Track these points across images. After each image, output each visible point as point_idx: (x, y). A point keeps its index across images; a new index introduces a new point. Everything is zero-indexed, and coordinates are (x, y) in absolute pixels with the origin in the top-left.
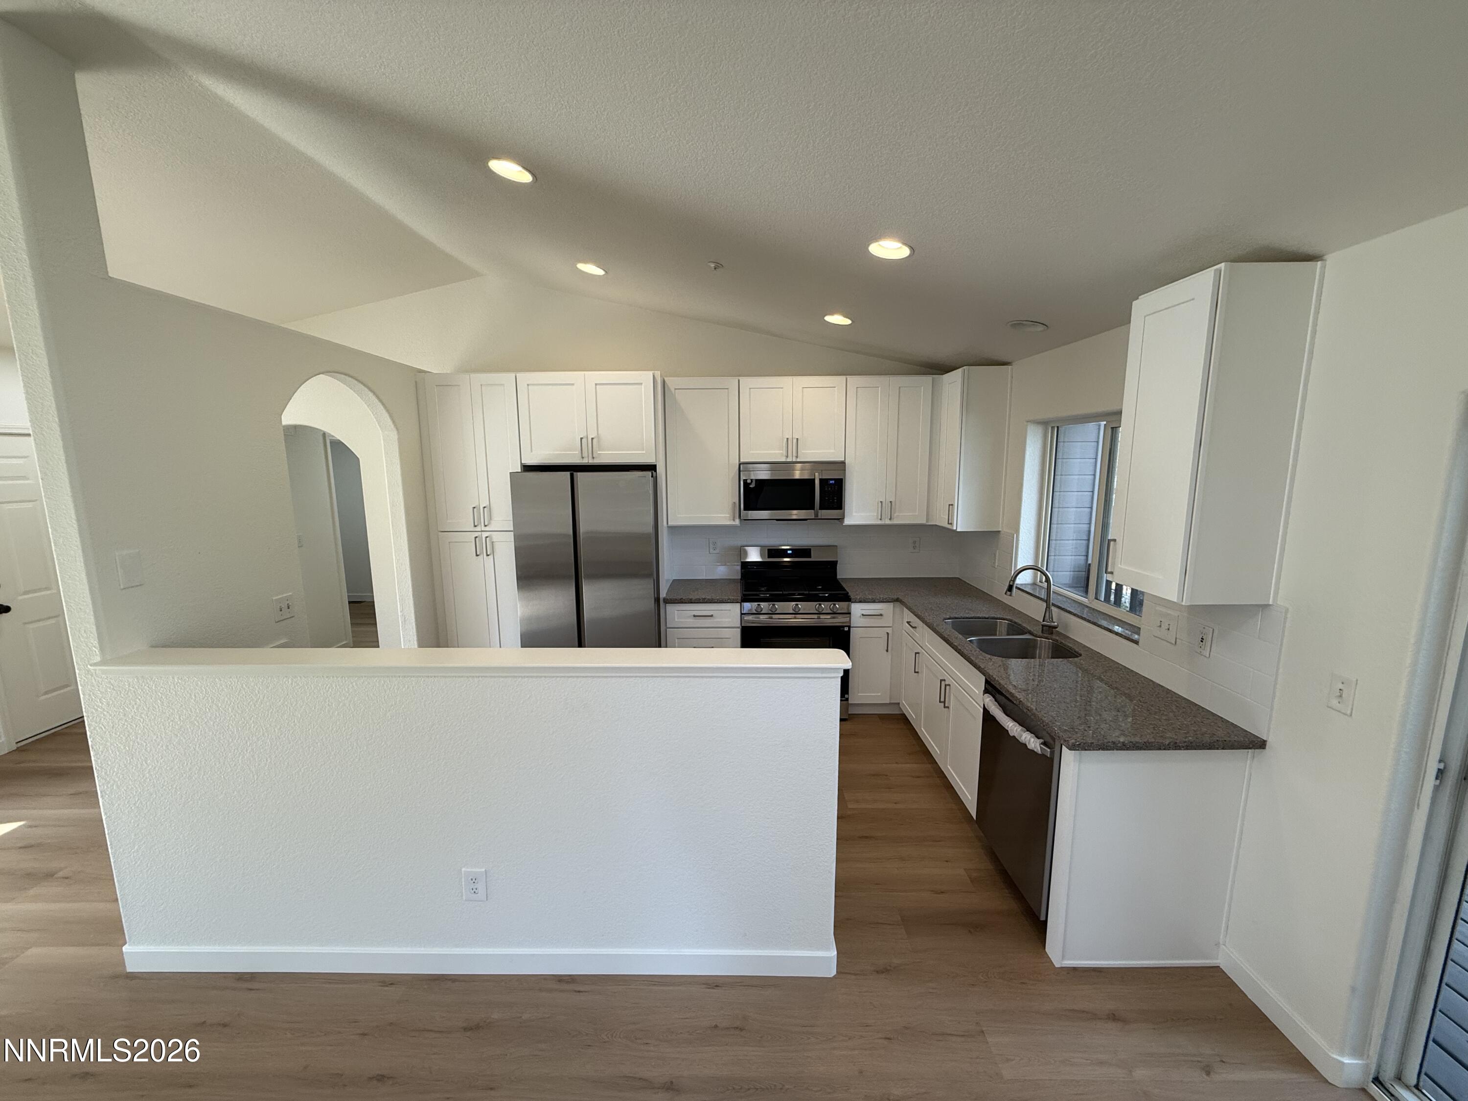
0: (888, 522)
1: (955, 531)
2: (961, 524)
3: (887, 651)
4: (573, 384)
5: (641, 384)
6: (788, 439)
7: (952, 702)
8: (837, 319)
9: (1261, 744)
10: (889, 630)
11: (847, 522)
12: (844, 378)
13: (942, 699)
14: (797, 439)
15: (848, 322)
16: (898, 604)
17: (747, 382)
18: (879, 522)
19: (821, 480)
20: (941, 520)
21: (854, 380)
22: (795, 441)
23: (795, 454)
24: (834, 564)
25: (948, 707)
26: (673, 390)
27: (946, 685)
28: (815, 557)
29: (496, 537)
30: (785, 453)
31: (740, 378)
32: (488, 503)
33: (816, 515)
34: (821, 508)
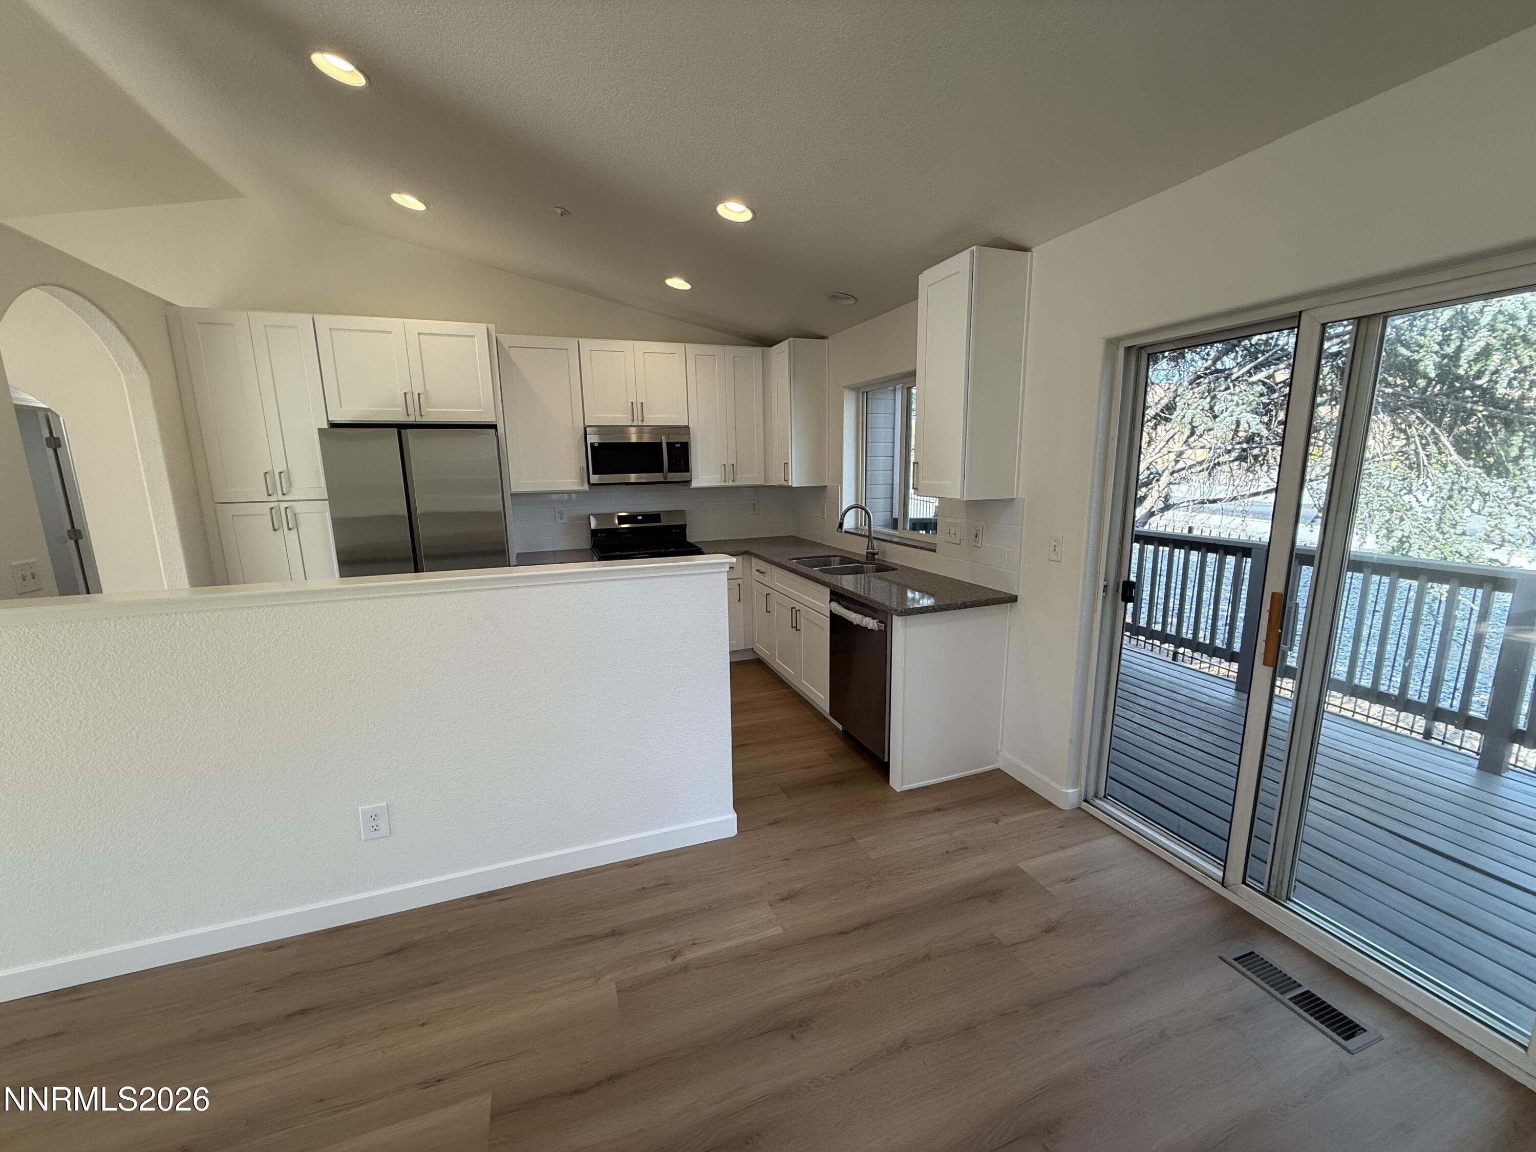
0: (731, 484)
1: (791, 487)
2: (796, 481)
3: (739, 600)
4: (390, 332)
5: (474, 337)
6: (632, 403)
7: (803, 624)
8: (677, 283)
9: (1014, 599)
10: (740, 581)
11: (695, 484)
12: (682, 345)
13: (794, 625)
14: (642, 403)
15: (687, 287)
16: (746, 556)
17: (587, 344)
18: (723, 484)
19: (668, 444)
20: (776, 480)
21: (693, 349)
22: (639, 405)
23: (640, 418)
24: (683, 528)
25: (799, 630)
26: (507, 348)
27: (796, 611)
28: (664, 522)
29: (299, 507)
30: (630, 417)
31: (580, 339)
32: (285, 468)
33: (665, 478)
34: (670, 471)
